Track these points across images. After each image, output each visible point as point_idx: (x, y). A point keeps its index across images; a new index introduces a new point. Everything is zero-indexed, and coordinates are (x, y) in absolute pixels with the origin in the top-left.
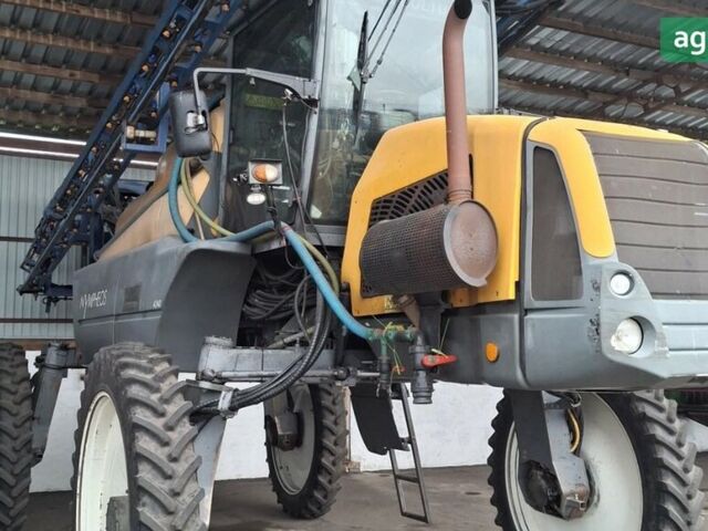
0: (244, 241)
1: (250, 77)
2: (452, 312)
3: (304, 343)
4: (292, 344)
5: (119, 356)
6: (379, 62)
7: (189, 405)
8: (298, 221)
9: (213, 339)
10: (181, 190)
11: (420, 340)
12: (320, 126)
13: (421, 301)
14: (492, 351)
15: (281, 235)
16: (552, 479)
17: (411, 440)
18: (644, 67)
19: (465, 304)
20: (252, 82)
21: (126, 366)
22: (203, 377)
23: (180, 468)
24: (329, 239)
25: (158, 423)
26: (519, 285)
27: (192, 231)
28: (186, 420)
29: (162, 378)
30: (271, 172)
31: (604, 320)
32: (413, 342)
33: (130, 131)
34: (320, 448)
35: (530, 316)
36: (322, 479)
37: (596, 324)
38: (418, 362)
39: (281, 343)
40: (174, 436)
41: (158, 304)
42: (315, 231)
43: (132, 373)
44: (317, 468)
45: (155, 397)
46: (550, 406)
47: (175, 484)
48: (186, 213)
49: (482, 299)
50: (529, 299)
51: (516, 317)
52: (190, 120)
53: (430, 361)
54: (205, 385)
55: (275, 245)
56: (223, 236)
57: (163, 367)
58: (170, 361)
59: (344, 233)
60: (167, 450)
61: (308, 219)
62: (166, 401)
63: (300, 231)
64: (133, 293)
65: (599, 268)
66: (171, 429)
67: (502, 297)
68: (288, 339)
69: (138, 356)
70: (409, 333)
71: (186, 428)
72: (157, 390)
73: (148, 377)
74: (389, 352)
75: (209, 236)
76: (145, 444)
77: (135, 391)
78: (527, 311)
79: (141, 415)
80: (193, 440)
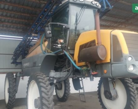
0: (55, 53)
1: (58, 24)
2: (97, 65)
3: (68, 71)
4: (65, 71)
5: (36, 74)
6: (80, 21)
7: (50, 82)
8: (66, 49)
9: (52, 71)
10: (43, 45)
11: (91, 70)
12: (69, 33)
13: (91, 63)
14: (105, 71)
15: (63, 52)
16: (110, 94)
17: (83, 88)
18: (119, 22)
19: (99, 63)
20: (58, 25)
21: (38, 76)
22: (51, 77)
23: (49, 93)
24: (71, 52)
25: (45, 86)
26: (110, 60)
27: (45, 52)
28: (49, 85)
29: (44, 78)
30: (62, 41)
31: (127, 65)
32: (90, 70)
33: (33, 35)
34: (65, 90)
35: (113, 65)
36: (66, 95)
37: (126, 66)
38: (91, 74)
39: (63, 71)
40: (48, 88)
41: (40, 65)
42: (69, 51)
43: (39, 77)
44: (65, 93)
45: (44, 81)
46: (110, 81)
47: (49, 96)
48: (44, 49)
49: (103, 62)
50: (112, 62)
51: (110, 65)
52: (48, 32)
53: (93, 73)
54: (51, 79)
55: (61, 54)
56: (51, 53)
57: (44, 76)
58: (45, 75)
59: (74, 51)
60: (47, 90)
61: (68, 49)
62: (46, 82)
63: (66, 51)
64: (35, 63)
65: (126, 56)
66: (47, 86)
67: (107, 62)
68: (64, 70)
69: (40, 74)
70: (89, 69)
71: (50, 86)
72: (44, 80)
73: (42, 78)
74: (85, 72)
75: (48, 53)
76: (43, 89)
77: (40, 80)
78: (112, 64)
79: (42, 84)
80: (51, 88)
